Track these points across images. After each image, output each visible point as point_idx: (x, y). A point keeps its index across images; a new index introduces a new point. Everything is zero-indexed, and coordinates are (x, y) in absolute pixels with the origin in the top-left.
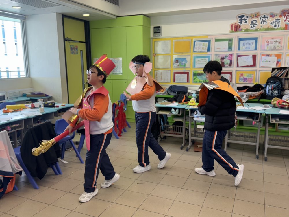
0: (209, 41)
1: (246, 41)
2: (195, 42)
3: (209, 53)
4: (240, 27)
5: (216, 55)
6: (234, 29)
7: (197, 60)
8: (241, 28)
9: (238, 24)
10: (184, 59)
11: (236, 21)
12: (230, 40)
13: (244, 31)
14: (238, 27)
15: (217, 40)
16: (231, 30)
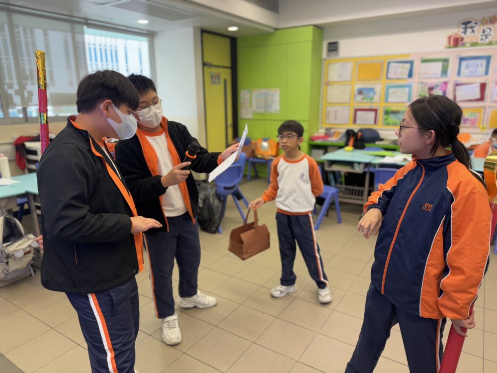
0: (412, 63)
1: (472, 62)
2: (389, 63)
3: (410, 80)
5: (422, 83)
6: (454, 43)
7: (391, 90)
8: (465, 41)
9: (460, 35)
10: (372, 90)
11: (458, 31)
12: (446, 61)
13: (468, 45)
14: (460, 40)
15: (424, 61)
16: (448, 45)
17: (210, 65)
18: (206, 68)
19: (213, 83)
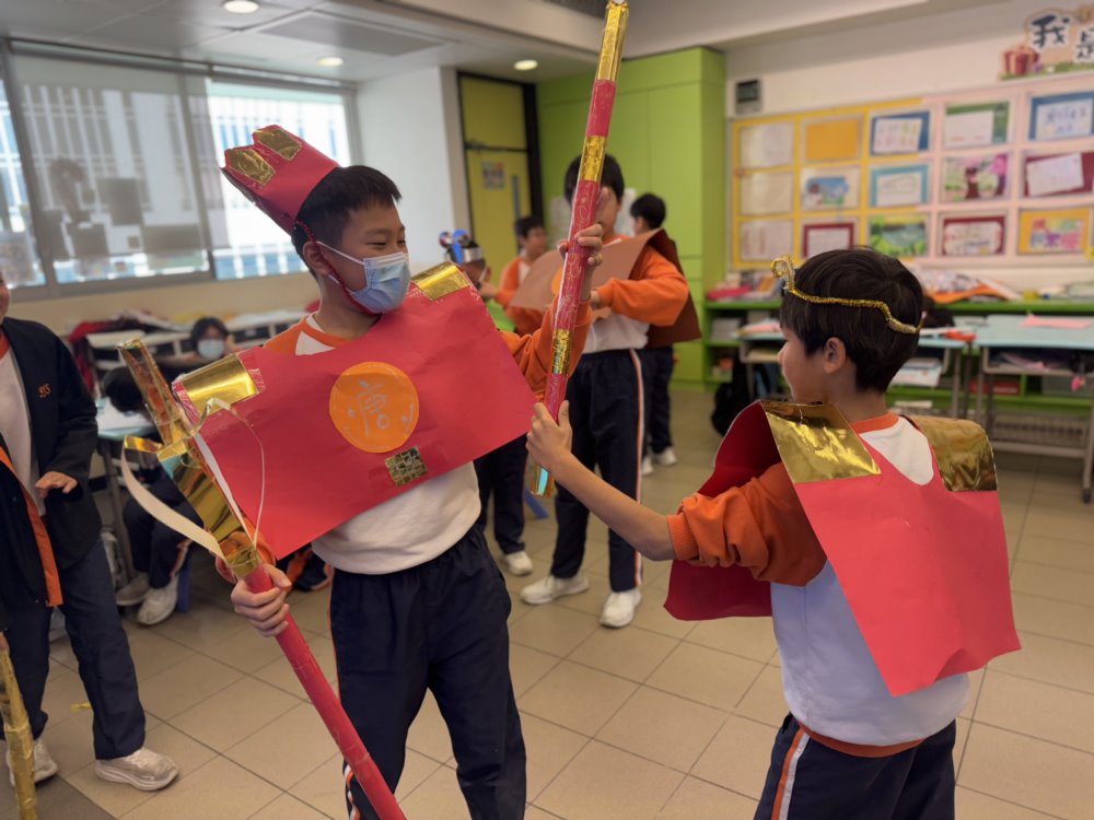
0: (925, 116)
1: (1060, 107)
2: (874, 121)
3: (923, 155)
4: (1036, 57)
5: (950, 160)
6: (1017, 68)
7: (881, 180)
8: (1042, 60)
9: (1030, 49)
10: (840, 181)
11: (1024, 40)
12: (1001, 108)
13: (1050, 69)
14: (1031, 59)
15: (953, 111)
16: (1004, 73)
17: (480, 148)
18: (471, 154)
19: (489, 185)
